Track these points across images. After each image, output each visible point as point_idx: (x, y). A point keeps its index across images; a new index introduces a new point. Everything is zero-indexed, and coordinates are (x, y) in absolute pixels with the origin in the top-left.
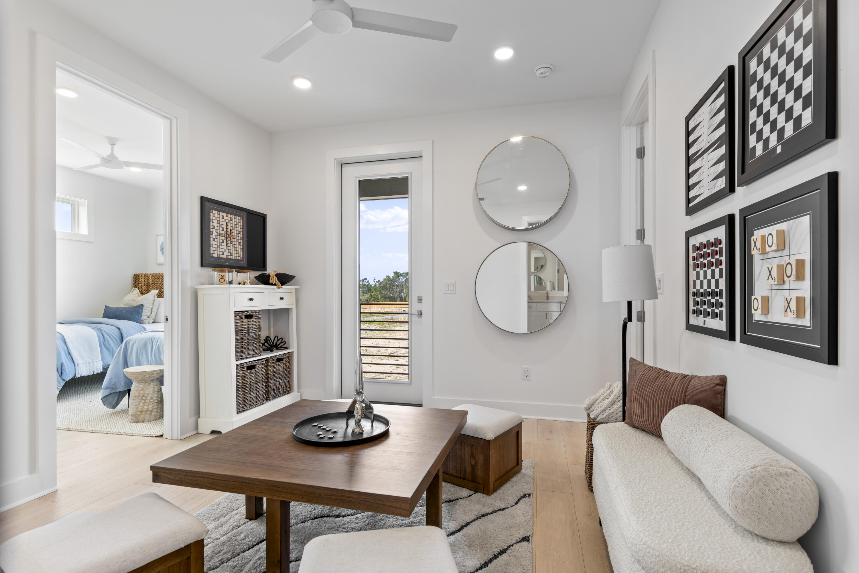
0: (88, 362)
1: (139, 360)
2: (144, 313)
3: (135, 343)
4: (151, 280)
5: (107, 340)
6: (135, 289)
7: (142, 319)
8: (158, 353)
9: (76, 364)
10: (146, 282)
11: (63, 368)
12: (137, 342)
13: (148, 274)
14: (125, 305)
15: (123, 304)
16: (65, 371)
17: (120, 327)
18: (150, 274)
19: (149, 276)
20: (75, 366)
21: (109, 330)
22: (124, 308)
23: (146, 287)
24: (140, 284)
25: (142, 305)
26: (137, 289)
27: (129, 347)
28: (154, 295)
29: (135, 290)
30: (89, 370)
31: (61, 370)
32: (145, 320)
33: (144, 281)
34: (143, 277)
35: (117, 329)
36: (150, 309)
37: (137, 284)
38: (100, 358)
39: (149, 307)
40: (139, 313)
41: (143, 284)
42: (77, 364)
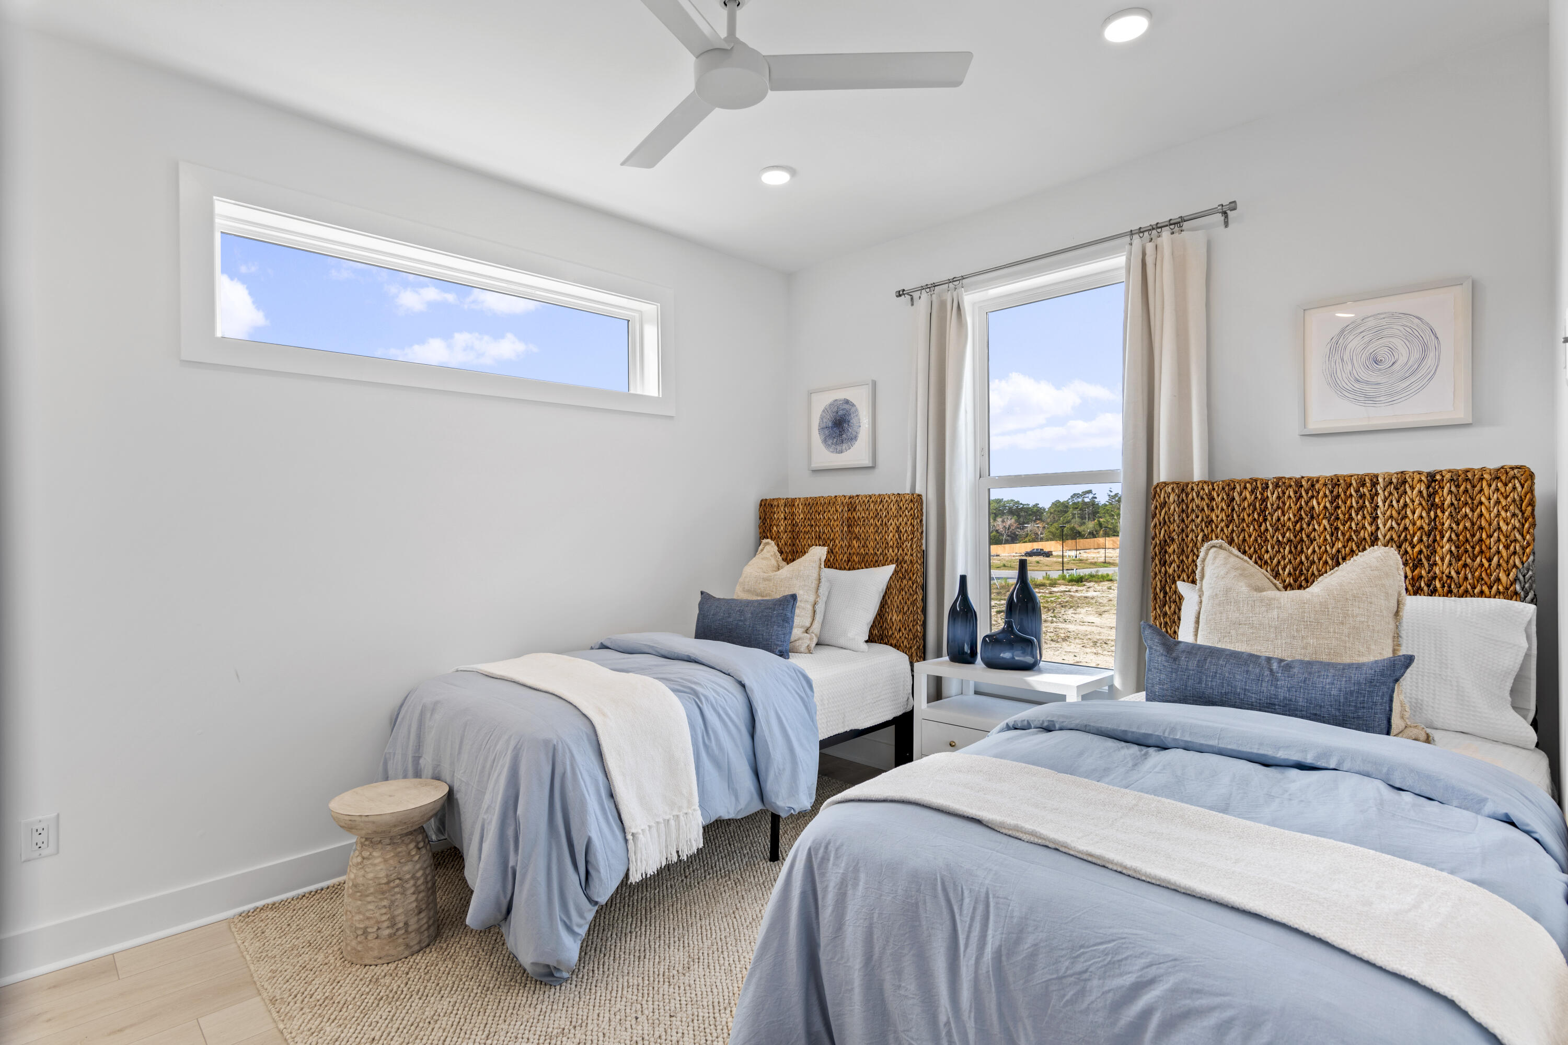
0: (664, 820)
1: (881, 991)
2: (797, 621)
3: (856, 879)
4: (802, 516)
5: (715, 733)
6: (767, 544)
7: (792, 639)
8: (999, 1005)
9: (629, 837)
10: (790, 522)
11: (591, 859)
12: (862, 876)
13: (794, 500)
14: (749, 591)
15: (744, 591)
16: (598, 871)
17: (747, 682)
18: (800, 499)
19: (796, 504)
20: (626, 841)
21: (718, 693)
22: (748, 603)
23: (790, 534)
24: (775, 528)
25: (794, 597)
26: (773, 543)
27: (825, 889)
28: (818, 563)
29: (768, 547)
30: (667, 847)
31: (587, 862)
32: (799, 639)
33: (785, 519)
34: (782, 509)
35: (738, 685)
36: (809, 607)
37: (767, 528)
38: (696, 799)
39: (806, 601)
40: (787, 622)
41: (782, 528)
42: (633, 835)
